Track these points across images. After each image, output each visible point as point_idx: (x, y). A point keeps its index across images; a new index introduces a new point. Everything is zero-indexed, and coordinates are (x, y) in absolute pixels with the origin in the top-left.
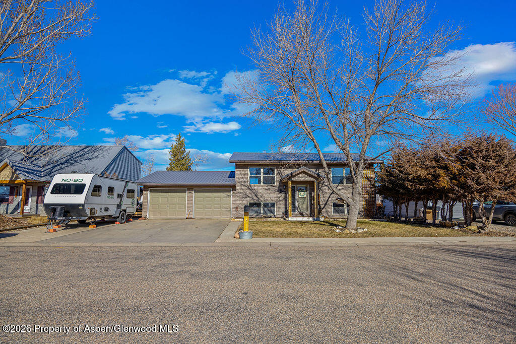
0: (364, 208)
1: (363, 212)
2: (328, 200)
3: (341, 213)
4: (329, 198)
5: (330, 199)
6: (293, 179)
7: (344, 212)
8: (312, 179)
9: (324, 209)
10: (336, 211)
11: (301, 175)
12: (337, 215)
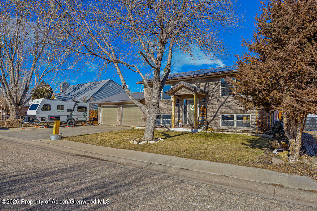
0: (257, 121)
1: (256, 125)
2: (217, 113)
3: (231, 125)
4: (218, 110)
5: (219, 112)
6: (176, 93)
7: (233, 125)
8: (191, 93)
9: (213, 121)
10: (224, 124)
11: (183, 89)
12: (225, 127)
